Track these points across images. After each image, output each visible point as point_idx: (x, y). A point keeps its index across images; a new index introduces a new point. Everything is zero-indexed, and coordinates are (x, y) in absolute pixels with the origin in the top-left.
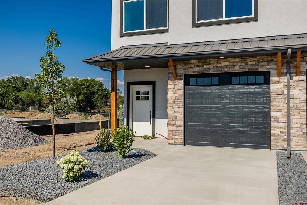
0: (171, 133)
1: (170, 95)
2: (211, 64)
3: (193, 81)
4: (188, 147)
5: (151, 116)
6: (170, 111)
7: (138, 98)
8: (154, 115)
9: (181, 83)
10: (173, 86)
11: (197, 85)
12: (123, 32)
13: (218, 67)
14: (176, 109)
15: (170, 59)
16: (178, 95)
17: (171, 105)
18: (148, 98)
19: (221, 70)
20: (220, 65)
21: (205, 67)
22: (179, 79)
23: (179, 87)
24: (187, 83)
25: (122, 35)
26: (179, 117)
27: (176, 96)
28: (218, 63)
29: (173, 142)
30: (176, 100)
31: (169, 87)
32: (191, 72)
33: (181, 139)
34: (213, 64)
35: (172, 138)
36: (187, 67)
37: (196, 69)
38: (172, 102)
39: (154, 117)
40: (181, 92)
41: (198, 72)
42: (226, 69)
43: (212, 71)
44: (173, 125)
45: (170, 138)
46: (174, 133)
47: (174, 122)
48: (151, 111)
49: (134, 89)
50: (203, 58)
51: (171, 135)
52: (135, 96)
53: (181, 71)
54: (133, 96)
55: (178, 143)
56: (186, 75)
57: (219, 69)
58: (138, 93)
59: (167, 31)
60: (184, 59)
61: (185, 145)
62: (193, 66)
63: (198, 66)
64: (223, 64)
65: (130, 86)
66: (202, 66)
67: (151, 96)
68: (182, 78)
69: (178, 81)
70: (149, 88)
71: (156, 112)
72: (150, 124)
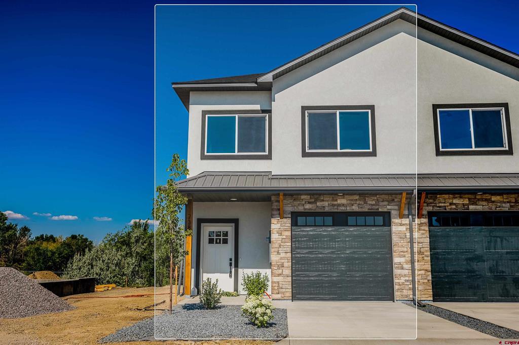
0: (277, 285)
1: (274, 236)
2: (325, 201)
3: (301, 220)
5: (231, 265)
6: (274, 258)
8: (236, 264)
9: (287, 222)
10: (278, 226)
11: (306, 226)
12: (206, 154)
13: (334, 205)
14: (283, 255)
15: (281, 194)
16: (284, 237)
17: (277, 250)
19: (337, 209)
20: (335, 203)
21: (319, 204)
22: (286, 218)
23: (285, 227)
24: (294, 224)
25: (203, 157)
26: (286, 265)
27: (282, 239)
28: (333, 200)
29: (279, 296)
30: (282, 244)
31: (273, 226)
32: (301, 209)
33: (289, 294)
34: (328, 201)
35: (277, 291)
36: (296, 203)
37: (308, 206)
38: (277, 245)
39: (236, 266)
40: (289, 233)
41: (310, 209)
42: (343, 208)
43: (327, 209)
44: (279, 275)
45: (275, 292)
46: (281, 286)
47: (280, 271)
48: (231, 259)
49: (206, 229)
50: (316, 194)
51: (276, 288)
52: (207, 237)
53: (289, 207)
54: (204, 237)
55: (285, 298)
56: (292, 213)
57: (335, 207)
60: (293, 194)
61: (292, 301)
62: (304, 202)
63: (309, 203)
64: (339, 202)
65: (202, 224)
66: (315, 202)
68: (288, 216)
69: (285, 220)
70: (229, 228)
71: (240, 260)
72: (230, 276)
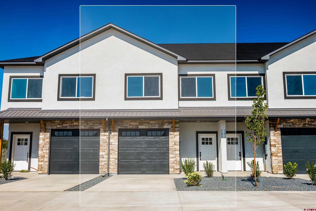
0: (40, 166)
1: (41, 142)
2: (68, 123)
3: (56, 133)
4: (51, 175)
5: (28, 156)
6: (40, 153)
7: (19, 144)
8: (30, 156)
9: (48, 135)
10: (43, 136)
11: (59, 136)
12: (11, 99)
13: (71, 126)
14: (44, 151)
15: (41, 120)
16: (46, 142)
17: (42, 148)
18: (26, 144)
19: (73, 127)
20: (73, 124)
21: (64, 125)
22: (47, 132)
23: (47, 137)
24: (52, 135)
25: (9, 100)
26: (46, 156)
27: (45, 143)
28: (72, 123)
29: (41, 172)
30: (44, 146)
31: (40, 137)
32: (55, 128)
33: (46, 170)
34: (69, 123)
35: (41, 170)
36: (53, 124)
37: (59, 126)
38: (42, 146)
39: (30, 157)
40: (48, 140)
41: (59, 128)
42: (76, 127)
43: (68, 128)
44: (42, 161)
45: (39, 170)
46: (42, 167)
47: (43, 159)
48: (28, 153)
49: (16, 137)
50: (63, 120)
51: (40, 168)
52: (17, 142)
53: (49, 127)
54: (15, 141)
55: (44, 173)
56: (52, 130)
57: (72, 127)
58: (19, 140)
59: (41, 101)
60: (51, 120)
61: (49, 174)
62: (57, 124)
63: (59, 124)
64: (75, 124)
65: (13, 135)
66: (62, 124)
67: (29, 142)
68: (49, 131)
69: (47, 133)
70: (28, 137)
71: (32, 153)
72: (27, 162)
